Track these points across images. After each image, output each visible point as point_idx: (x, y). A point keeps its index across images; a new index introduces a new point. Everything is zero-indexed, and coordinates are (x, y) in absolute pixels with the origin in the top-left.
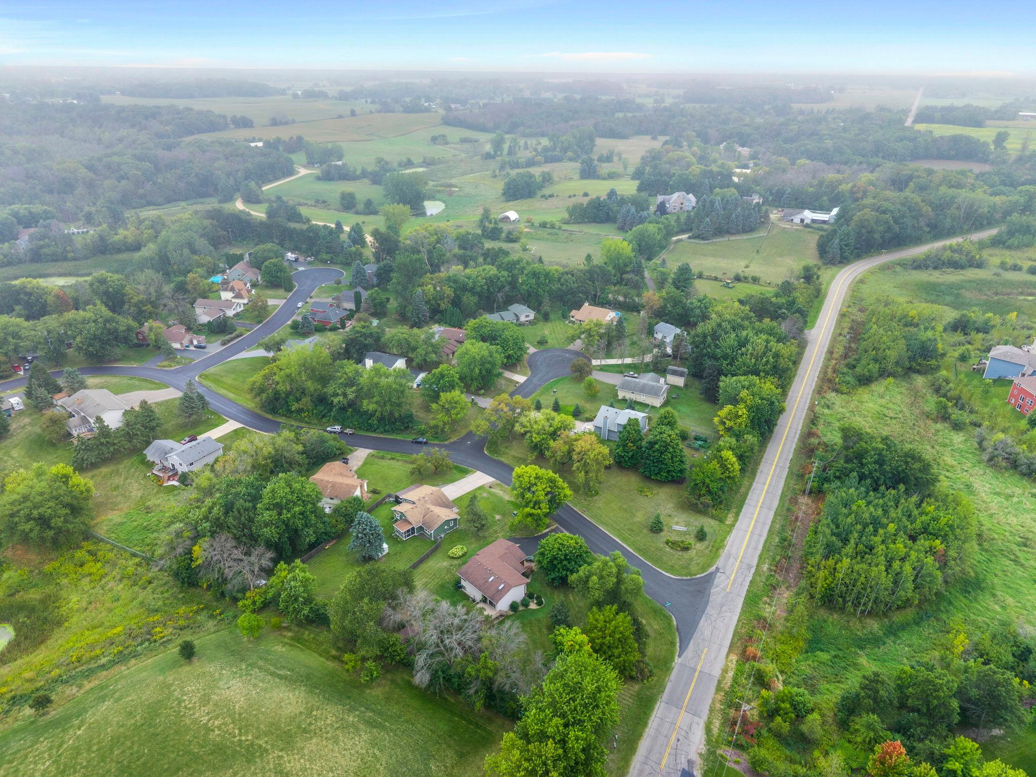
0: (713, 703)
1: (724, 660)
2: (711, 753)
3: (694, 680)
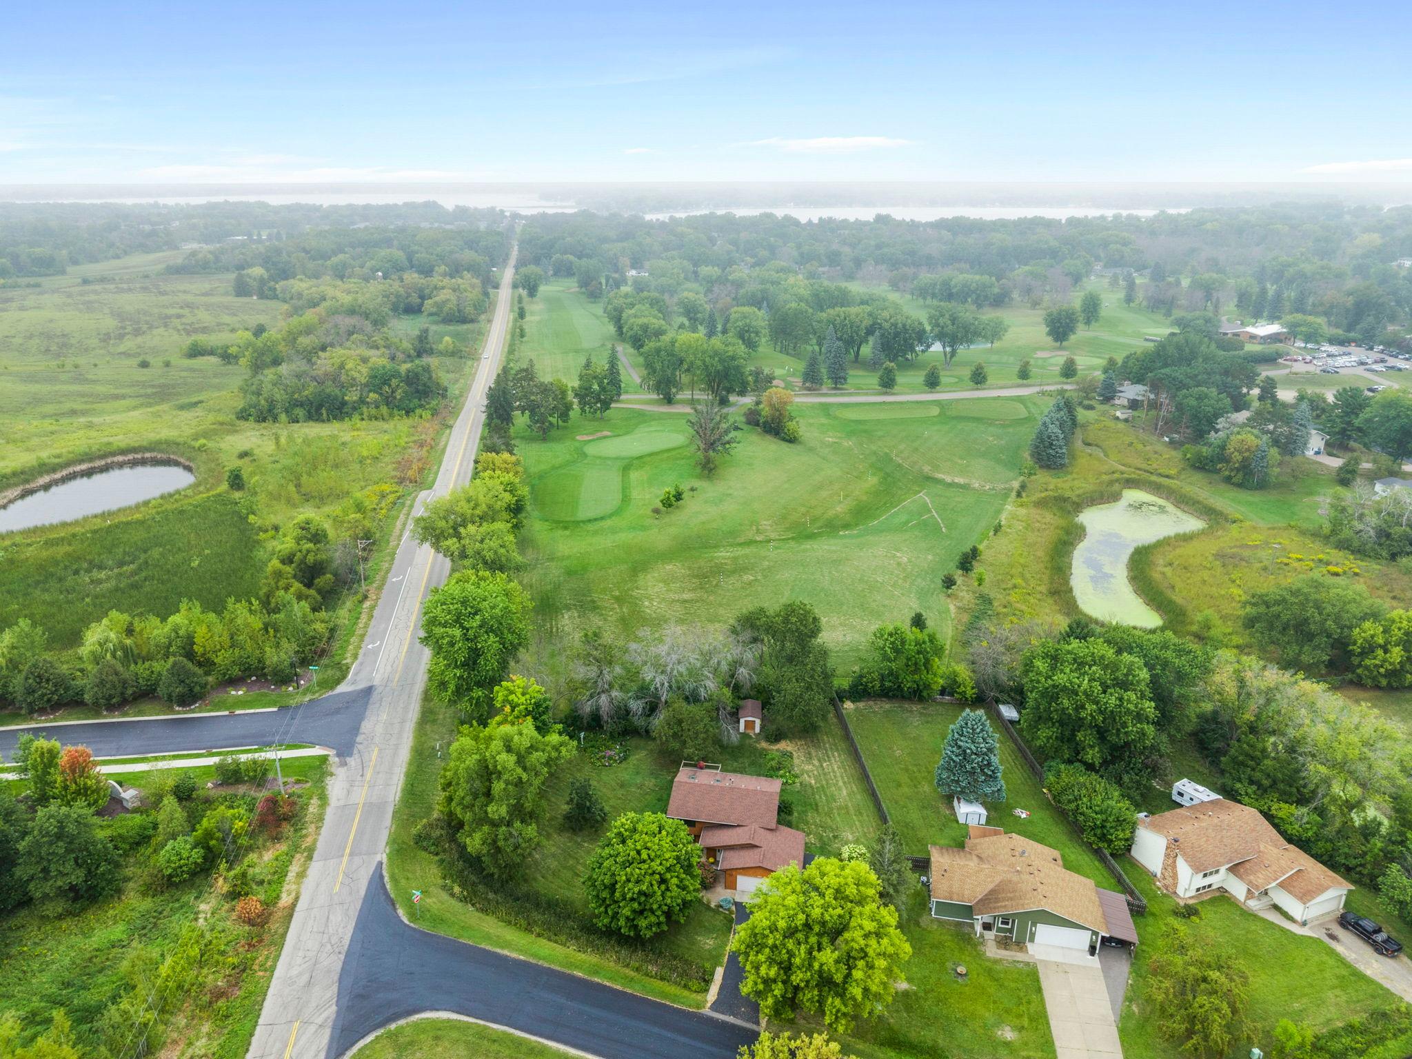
0: (318, 828)
1: (302, 891)
2: (320, 780)
3: (350, 842)
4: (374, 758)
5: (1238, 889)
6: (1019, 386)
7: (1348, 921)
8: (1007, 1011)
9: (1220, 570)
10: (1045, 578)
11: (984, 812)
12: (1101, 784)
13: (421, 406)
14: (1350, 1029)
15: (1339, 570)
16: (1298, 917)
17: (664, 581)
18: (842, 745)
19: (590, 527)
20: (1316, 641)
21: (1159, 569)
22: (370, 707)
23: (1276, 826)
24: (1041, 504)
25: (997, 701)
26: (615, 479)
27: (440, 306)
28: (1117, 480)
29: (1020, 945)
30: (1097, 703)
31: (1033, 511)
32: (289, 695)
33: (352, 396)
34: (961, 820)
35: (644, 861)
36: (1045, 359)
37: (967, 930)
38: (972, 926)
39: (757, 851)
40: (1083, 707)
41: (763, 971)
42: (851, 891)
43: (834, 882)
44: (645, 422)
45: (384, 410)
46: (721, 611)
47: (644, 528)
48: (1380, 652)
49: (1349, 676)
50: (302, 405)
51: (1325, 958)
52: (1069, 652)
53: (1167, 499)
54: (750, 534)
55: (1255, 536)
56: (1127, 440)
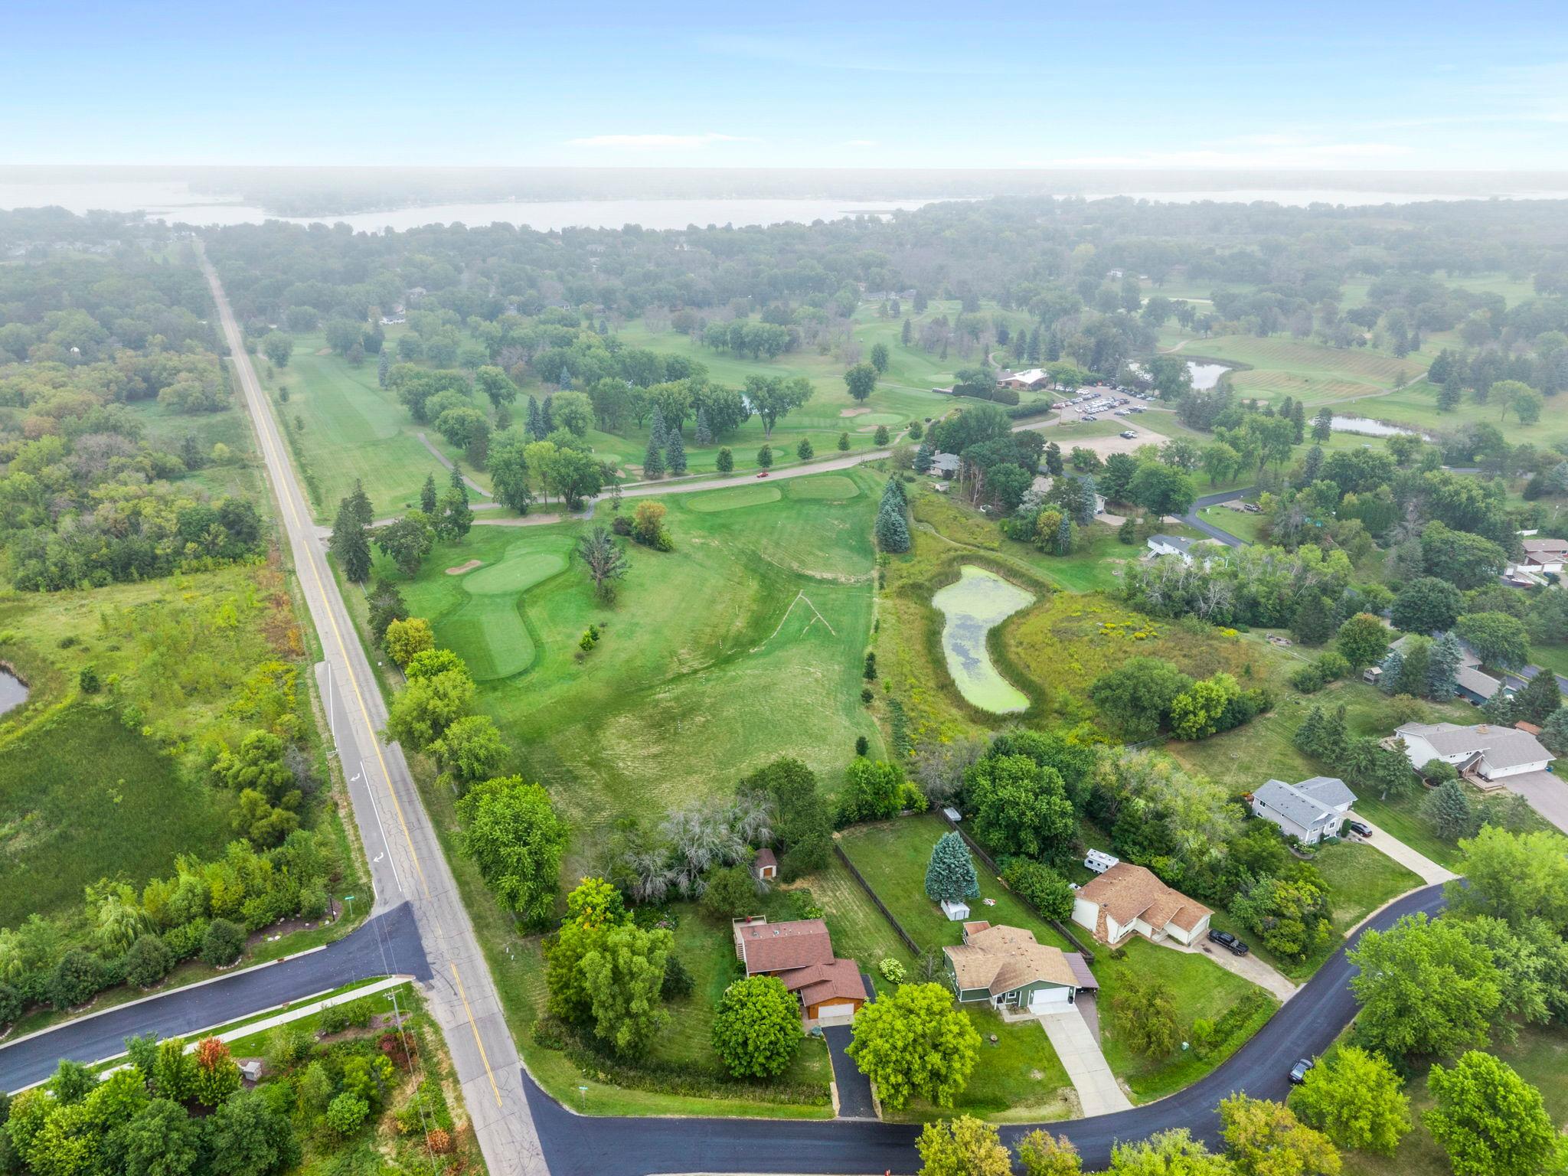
0: (446, 1053)
1: (470, 1112)
2: (419, 1008)
3: (484, 1058)
4: (456, 975)
5: (1145, 930)
6: (840, 457)
7: (1215, 936)
8: (1032, 1059)
9: (1059, 645)
10: (930, 671)
11: (967, 909)
12: (1044, 870)
13: (249, 550)
14: (1232, 1013)
15: (1143, 635)
16: (1185, 941)
17: (625, 737)
18: (844, 873)
19: (520, 683)
20: (1148, 713)
21: (1013, 649)
22: (419, 924)
23: (1157, 875)
24: (902, 592)
25: (944, 806)
26: (512, 617)
27: (182, 396)
28: (954, 559)
29: (1024, 1008)
30: (1033, 809)
31: (898, 601)
32: (329, 929)
33: (163, 548)
34: (952, 919)
35: (764, 1018)
36: (851, 419)
37: (986, 1006)
38: (988, 1002)
39: (828, 985)
40: (1024, 814)
41: (892, 1079)
42: (936, 1008)
43: (924, 1003)
44: (509, 542)
45: (208, 560)
46: (693, 761)
47: (574, 677)
48: (1191, 716)
49: (1171, 734)
50: (102, 566)
51: (1207, 967)
52: (1003, 770)
53: (997, 573)
54: (674, 668)
55: (1074, 607)
56: (952, 513)
